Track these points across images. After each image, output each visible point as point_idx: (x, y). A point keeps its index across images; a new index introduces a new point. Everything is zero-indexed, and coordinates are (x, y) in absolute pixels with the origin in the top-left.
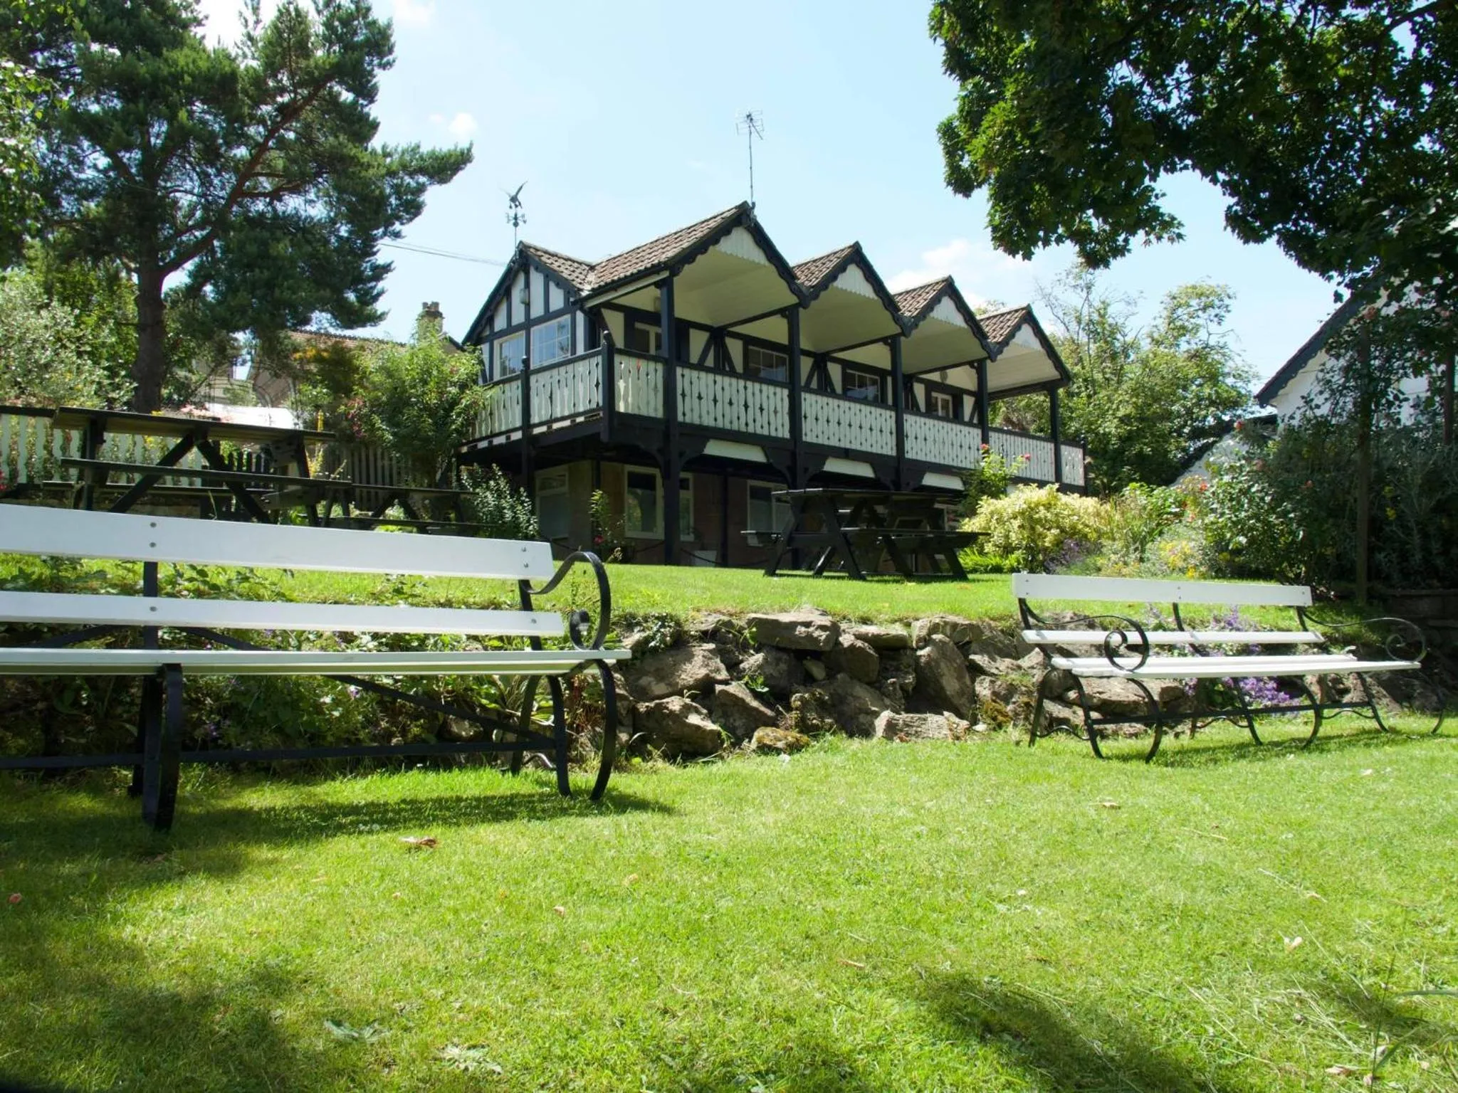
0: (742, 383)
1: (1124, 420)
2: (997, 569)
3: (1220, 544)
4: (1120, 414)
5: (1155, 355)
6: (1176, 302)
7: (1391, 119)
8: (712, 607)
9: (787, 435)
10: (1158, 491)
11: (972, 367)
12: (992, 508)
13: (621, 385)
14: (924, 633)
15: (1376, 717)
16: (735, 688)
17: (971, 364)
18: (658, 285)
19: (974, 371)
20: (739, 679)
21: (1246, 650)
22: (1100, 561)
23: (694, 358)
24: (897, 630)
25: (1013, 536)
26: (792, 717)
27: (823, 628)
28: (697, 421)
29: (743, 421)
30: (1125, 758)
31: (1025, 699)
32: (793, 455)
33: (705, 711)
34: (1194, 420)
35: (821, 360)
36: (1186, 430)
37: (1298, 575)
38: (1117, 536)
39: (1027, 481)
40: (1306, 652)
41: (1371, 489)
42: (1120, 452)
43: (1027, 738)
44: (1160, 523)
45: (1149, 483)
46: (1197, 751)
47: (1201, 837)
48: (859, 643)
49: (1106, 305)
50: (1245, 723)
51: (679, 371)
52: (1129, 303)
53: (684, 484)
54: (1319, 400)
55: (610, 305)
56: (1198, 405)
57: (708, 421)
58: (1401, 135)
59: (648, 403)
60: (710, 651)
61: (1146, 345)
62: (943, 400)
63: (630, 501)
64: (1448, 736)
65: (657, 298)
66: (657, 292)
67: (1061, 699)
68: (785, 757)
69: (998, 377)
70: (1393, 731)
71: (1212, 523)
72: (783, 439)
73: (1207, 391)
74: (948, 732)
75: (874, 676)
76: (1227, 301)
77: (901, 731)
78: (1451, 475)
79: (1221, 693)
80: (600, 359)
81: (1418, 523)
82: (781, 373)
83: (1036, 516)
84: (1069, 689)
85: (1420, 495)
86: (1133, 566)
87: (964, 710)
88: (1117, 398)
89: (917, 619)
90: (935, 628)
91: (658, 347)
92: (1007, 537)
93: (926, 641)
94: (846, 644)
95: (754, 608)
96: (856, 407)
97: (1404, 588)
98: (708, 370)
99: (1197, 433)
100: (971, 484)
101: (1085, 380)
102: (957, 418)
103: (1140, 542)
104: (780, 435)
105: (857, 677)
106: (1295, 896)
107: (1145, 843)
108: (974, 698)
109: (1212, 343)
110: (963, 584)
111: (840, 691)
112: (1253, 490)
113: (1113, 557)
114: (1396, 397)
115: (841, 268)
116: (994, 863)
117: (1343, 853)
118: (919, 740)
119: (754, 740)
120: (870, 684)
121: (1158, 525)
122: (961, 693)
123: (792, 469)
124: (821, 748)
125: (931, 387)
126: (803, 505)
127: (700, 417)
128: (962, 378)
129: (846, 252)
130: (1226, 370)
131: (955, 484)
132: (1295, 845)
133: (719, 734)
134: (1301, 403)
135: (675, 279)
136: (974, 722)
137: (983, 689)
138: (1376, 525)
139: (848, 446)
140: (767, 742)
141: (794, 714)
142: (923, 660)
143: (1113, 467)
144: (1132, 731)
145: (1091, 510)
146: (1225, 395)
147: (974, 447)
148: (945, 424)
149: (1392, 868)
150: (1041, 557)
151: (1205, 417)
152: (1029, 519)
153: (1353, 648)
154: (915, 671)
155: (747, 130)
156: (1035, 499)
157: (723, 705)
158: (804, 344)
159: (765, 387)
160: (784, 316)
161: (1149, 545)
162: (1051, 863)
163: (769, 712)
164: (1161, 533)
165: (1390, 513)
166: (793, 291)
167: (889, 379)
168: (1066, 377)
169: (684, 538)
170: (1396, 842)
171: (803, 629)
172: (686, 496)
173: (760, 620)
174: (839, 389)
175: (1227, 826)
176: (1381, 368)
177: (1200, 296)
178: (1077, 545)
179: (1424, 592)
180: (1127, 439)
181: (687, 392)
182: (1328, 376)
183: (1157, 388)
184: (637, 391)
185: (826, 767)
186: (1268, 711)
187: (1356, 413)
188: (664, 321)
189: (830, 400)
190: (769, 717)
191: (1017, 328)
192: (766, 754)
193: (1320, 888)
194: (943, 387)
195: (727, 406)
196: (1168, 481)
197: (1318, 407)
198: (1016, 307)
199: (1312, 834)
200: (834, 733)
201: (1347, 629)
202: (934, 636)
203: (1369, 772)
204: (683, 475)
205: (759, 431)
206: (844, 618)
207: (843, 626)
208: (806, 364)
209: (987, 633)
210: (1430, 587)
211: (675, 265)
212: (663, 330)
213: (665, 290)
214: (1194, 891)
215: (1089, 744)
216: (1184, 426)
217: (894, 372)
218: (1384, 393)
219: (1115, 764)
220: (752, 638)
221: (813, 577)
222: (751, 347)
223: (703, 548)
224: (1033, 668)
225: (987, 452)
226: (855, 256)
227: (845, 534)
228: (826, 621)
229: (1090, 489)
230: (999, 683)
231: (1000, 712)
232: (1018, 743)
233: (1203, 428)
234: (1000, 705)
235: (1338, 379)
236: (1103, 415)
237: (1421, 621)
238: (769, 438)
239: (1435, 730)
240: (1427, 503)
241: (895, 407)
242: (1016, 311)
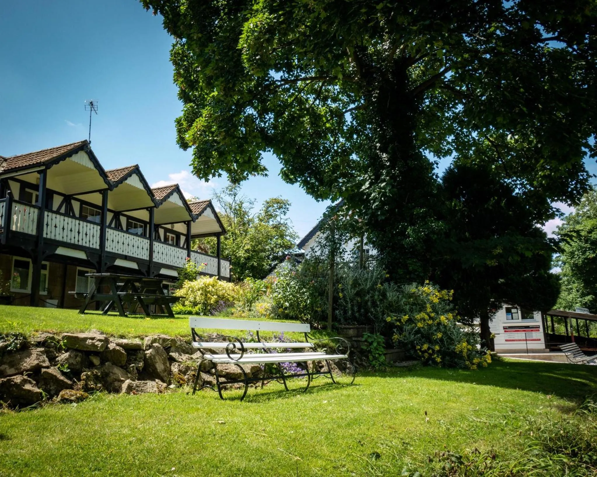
0: (77, 222)
1: (247, 251)
2: (190, 313)
3: (279, 306)
4: (245, 248)
5: (260, 225)
6: (269, 204)
7: (343, 145)
8: (45, 329)
9: (98, 248)
10: (258, 282)
11: (185, 223)
12: (189, 285)
13: (15, 217)
14: (149, 343)
15: (332, 377)
16: (53, 371)
17: (184, 222)
18: (39, 172)
19: (186, 226)
20: (55, 365)
21: (286, 350)
22: (233, 310)
23: (55, 208)
24: (137, 341)
25: (198, 298)
26: (81, 384)
27: (100, 340)
28: (53, 238)
29: (76, 239)
30: (232, 399)
31: (193, 373)
32: (100, 257)
33: (34, 382)
34: (274, 253)
35: (117, 215)
36: (271, 257)
37: (307, 319)
38: (241, 299)
39: (204, 274)
40: (308, 351)
41: (334, 285)
42: (245, 264)
43: (192, 390)
44: (258, 295)
45: (254, 278)
46: (263, 395)
47: (257, 435)
48: (118, 348)
49: (242, 203)
50: (282, 382)
51: (46, 213)
52: (251, 203)
53: (44, 267)
54: (317, 249)
55: (13, 179)
56: (276, 247)
57: (59, 238)
58: (345, 153)
59: (28, 227)
60: (41, 352)
61: (256, 221)
62: (172, 237)
63: (14, 274)
64: (356, 385)
65: (37, 178)
66: (39, 176)
67: (209, 372)
68: (75, 404)
69: (195, 229)
70: (338, 383)
71: (276, 296)
72: (96, 249)
73: (279, 241)
74: (157, 389)
75: (124, 363)
76: (287, 206)
77: (134, 389)
78: (361, 281)
79: (275, 369)
80: (5, 204)
81: (350, 299)
82: (98, 219)
83: (208, 290)
84: (212, 368)
85: (351, 289)
86: (247, 313)
87: (165, 379)
88: (244, 242)
89: (147, 336)
90: (154, 341)
91: (37, 201)
92: (195, 298)
93: (150, 347)
94: (111, 348)
95: (67, 330)
96: (132, 237)
97: (345, 325)
98: (61, 214)
99: (275, 258)
100: (181, 274)
101: (232, 233)
102: (177, 245)
103: (250, 302)
104: (94, 247)
105: (116, 363)
106: (291, 460)
107: (233, 439)
108: (170, 372)
109: (282, 222)
110: (172, 320)
111: (106, 371)
112: (291, 283)
113: (239, 309)
114: (343, 250)
115: (129, 175)
116: (164, 454)
117: (312, 439)
118: (143, 394)
119: (59, 396)
120: (122, 367)
121: (257, 295)
122: (165, 370)
123: (99, 263)
124: (93, 399)
125: (167, 230)
126: (100, 281)
127: (55, 236)
128: (180, 228)
129: (132, 168)
130: (287, 234)
131: (174, 274)
132: (293, 436)
133: (41, 393)
134: (310, 250)
135: (48, 171)
136: (170, 384)
137: (175, 369)
138: (336, 299)
139: (127, 254)
140: (66, 397)
141: (82, 383)
142: (148, 355)
143: (241, 270)
144: (238, 386)
145: (231, 288)
146: (286, 244)
147: (184, 258)
148: (172, 247)
149: (328, 444)
150: (209, 308)
151: (278, 252)
152: (205, 291)
153: (326, 349)
154: (144, 360)
155: (90, 109)
156: (208, 283)
157: (45, 379)
158: (109, 206)
159: (89, 224)
160: (101, 193)
161: (253, 304)
162: (190, 452)
163: (69, 382)
164: (258, 300)
165: (341, 295)
166: (106, 182)
167: (148, 226)
168: (224, 231)
169: (42, 293)
170: (331, 432)
171: (90, 341)
172: (45, 272)
173: (69, 336)
174: (125, 229)
175: (268, 429)
176: (338, 239)
177: (278, 203)
178: (224, 303)
179: (351, 327)
180: (248, 259)
181: (49, 223)
182: (320, 240)
183: (261, 239)
184: (23, 220)
185: (94, 409)
186: (292, 376)
187: (329, 255)
188: (41, 189)
189: (120, 233)
190: (69, 384)
191: (205, 209)
192: (65, 403)
193: (301, 455)
194: (172, 231)
195: (69, 232)
196: (262, 278)
197: (316, 252)
198: (205, 200)
199: (300, 431)
200: (101, 391)
201: (324, 342)
202: (154, 344)
203: (326, 402)
204: (44, 262)
205: (84, 244)
206: (112, 335)
207: (111, 339)
208: (109, 216)
209: (179, 343)
210: (354, 324)
211: (48, 164)
212: (40, 193)
213: (42, 175)
214: (250, 461)
215: (218, 393)
216: (270, 255)
217: (150, 223)
218: (339, 249)
219: (228, 402)
220: (64, 345)
221: (102, 314)
222: (84, 206)
223: (51, 298)
224: (198, 358)
225: (189, 261)
226: (136, 170)
227: (119, 295)
228: (102, 337)
229: (232, 279)
230: (182, 365)
231: (181, 379)
232: (188, 393)
233: (277, 256)
234: (182, 376)
235: (324, 242)
236: (238, 248)
237: (349, 338)
238: (89, 248)
239: (352, 383)
240: (354, 291)
241: (150, 238)
242: (205, 202)
